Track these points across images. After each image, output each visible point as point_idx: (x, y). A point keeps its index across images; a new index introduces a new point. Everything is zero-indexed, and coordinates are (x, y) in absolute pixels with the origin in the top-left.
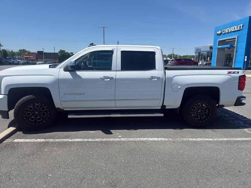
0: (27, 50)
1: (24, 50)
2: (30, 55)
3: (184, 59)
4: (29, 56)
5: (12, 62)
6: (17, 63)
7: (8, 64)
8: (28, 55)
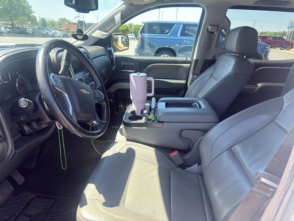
0: (68, 20)
1: (64, 19)
2: (70, 25)
3: (273, 37)
4: (70, 27)
5: (46, 33)
6: (52, 35)
7: (41, 35)
8: (69, 25)
